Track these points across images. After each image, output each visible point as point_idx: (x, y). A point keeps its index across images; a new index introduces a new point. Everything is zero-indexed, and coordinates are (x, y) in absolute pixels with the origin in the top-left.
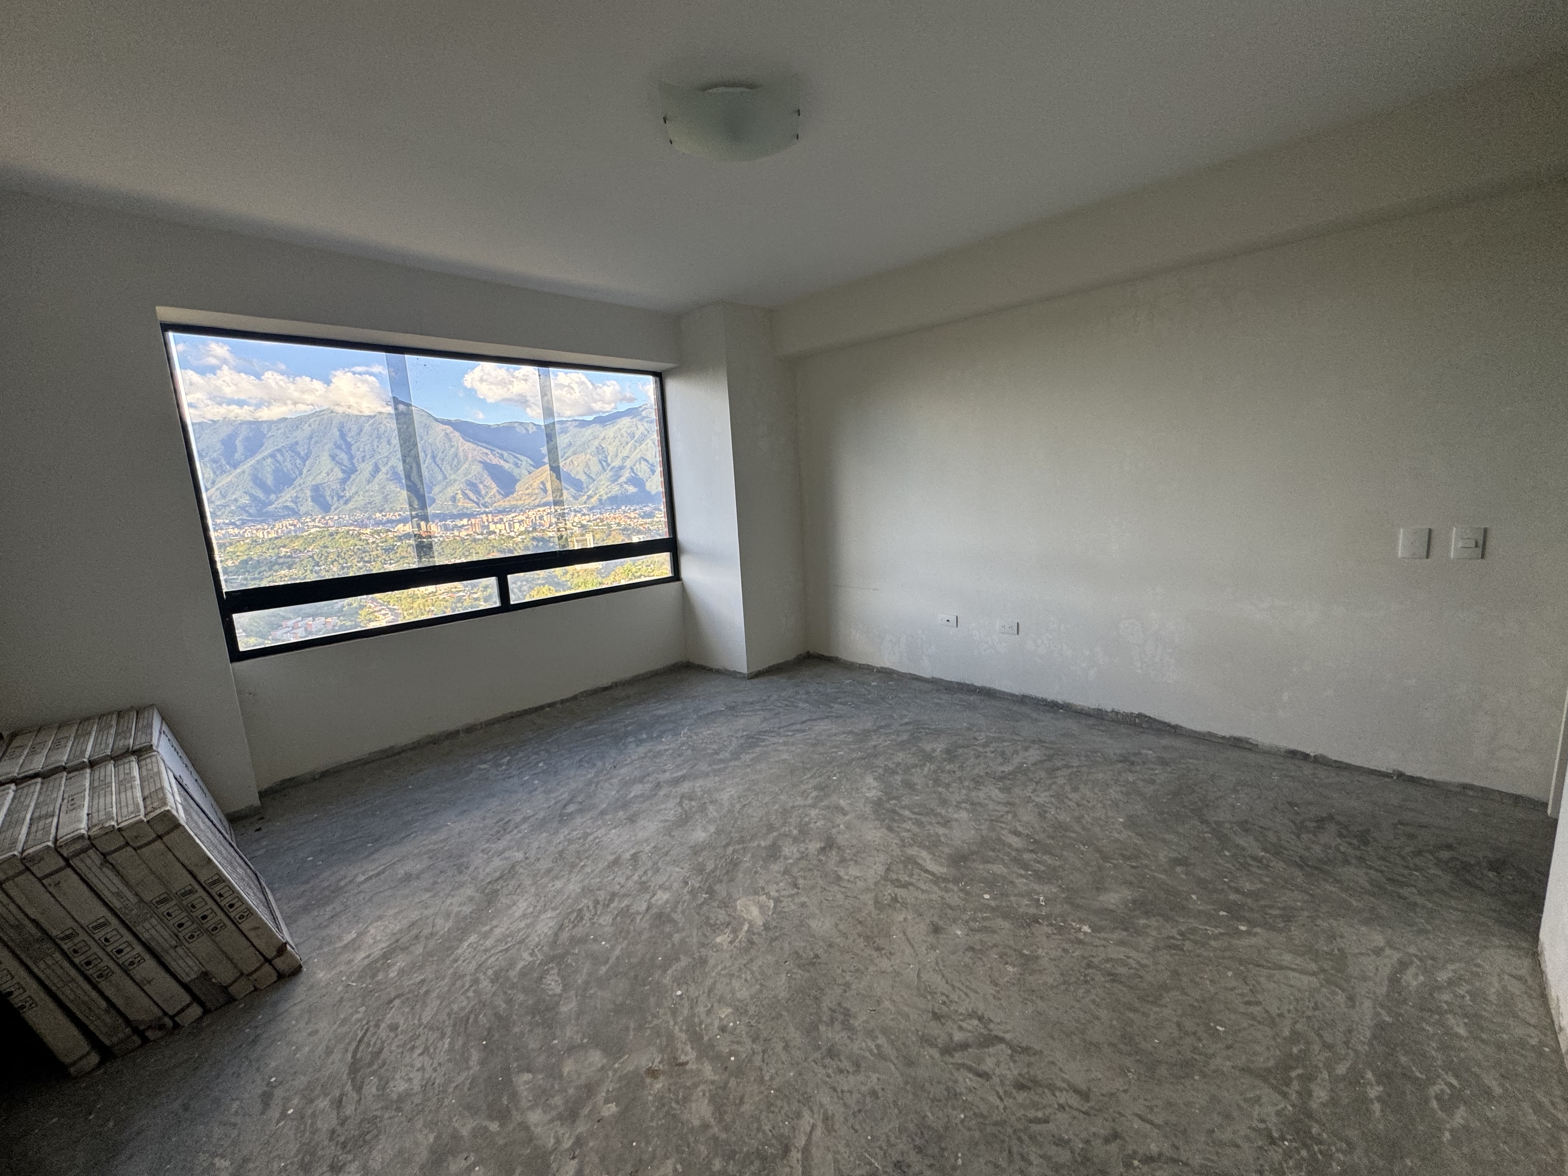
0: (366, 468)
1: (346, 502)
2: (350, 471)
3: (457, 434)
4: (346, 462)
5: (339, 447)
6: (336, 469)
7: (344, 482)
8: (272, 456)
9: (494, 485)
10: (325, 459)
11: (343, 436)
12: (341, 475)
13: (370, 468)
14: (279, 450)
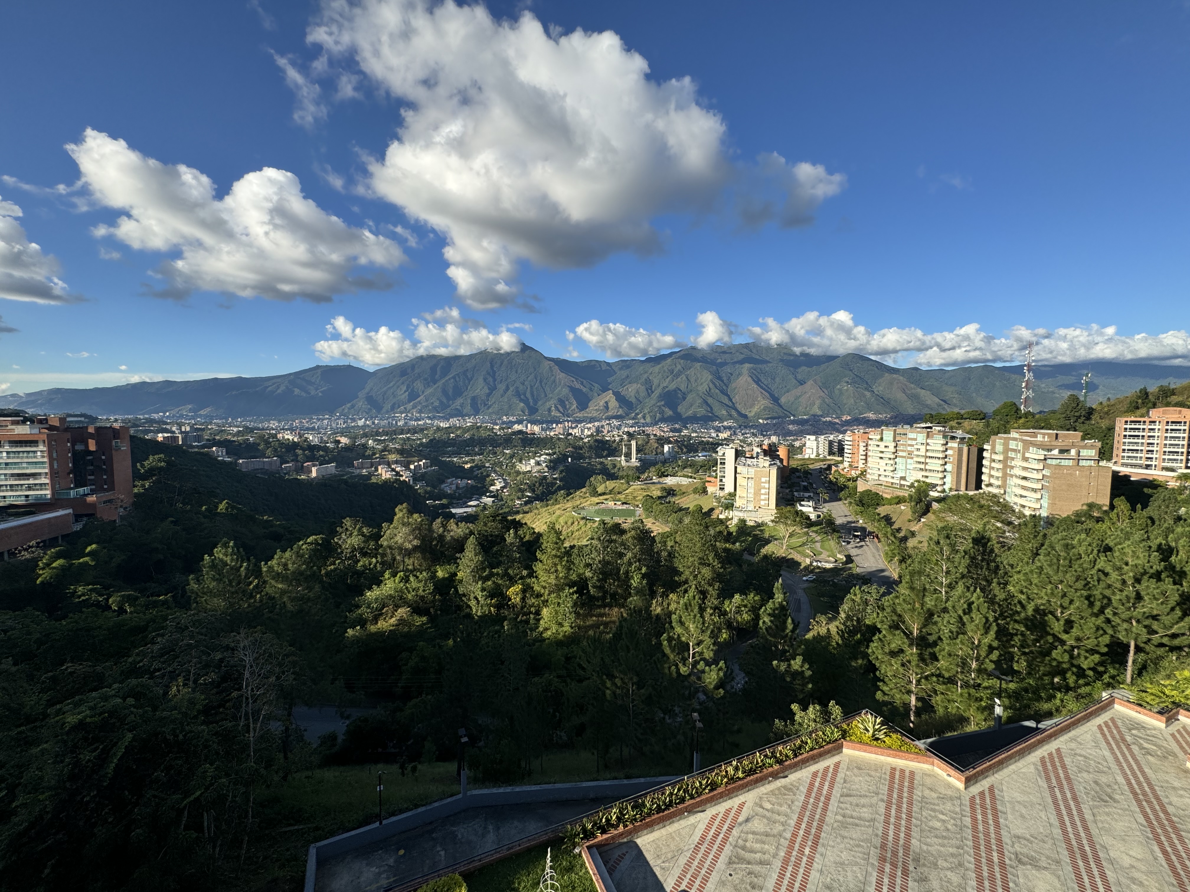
0: (502, 387)
1: (488, 409)
2: (493, 389)
3: (556, 367)
4: (492, 383)
5: (488, 374)
6: (486, 387)
7: (489, 395)
8: (454, 378)
9: (575, 402)
10: (481, 381)
11: (492, 366)
12: (487, 391)
13: (504, 388)
14: (458, 375)
